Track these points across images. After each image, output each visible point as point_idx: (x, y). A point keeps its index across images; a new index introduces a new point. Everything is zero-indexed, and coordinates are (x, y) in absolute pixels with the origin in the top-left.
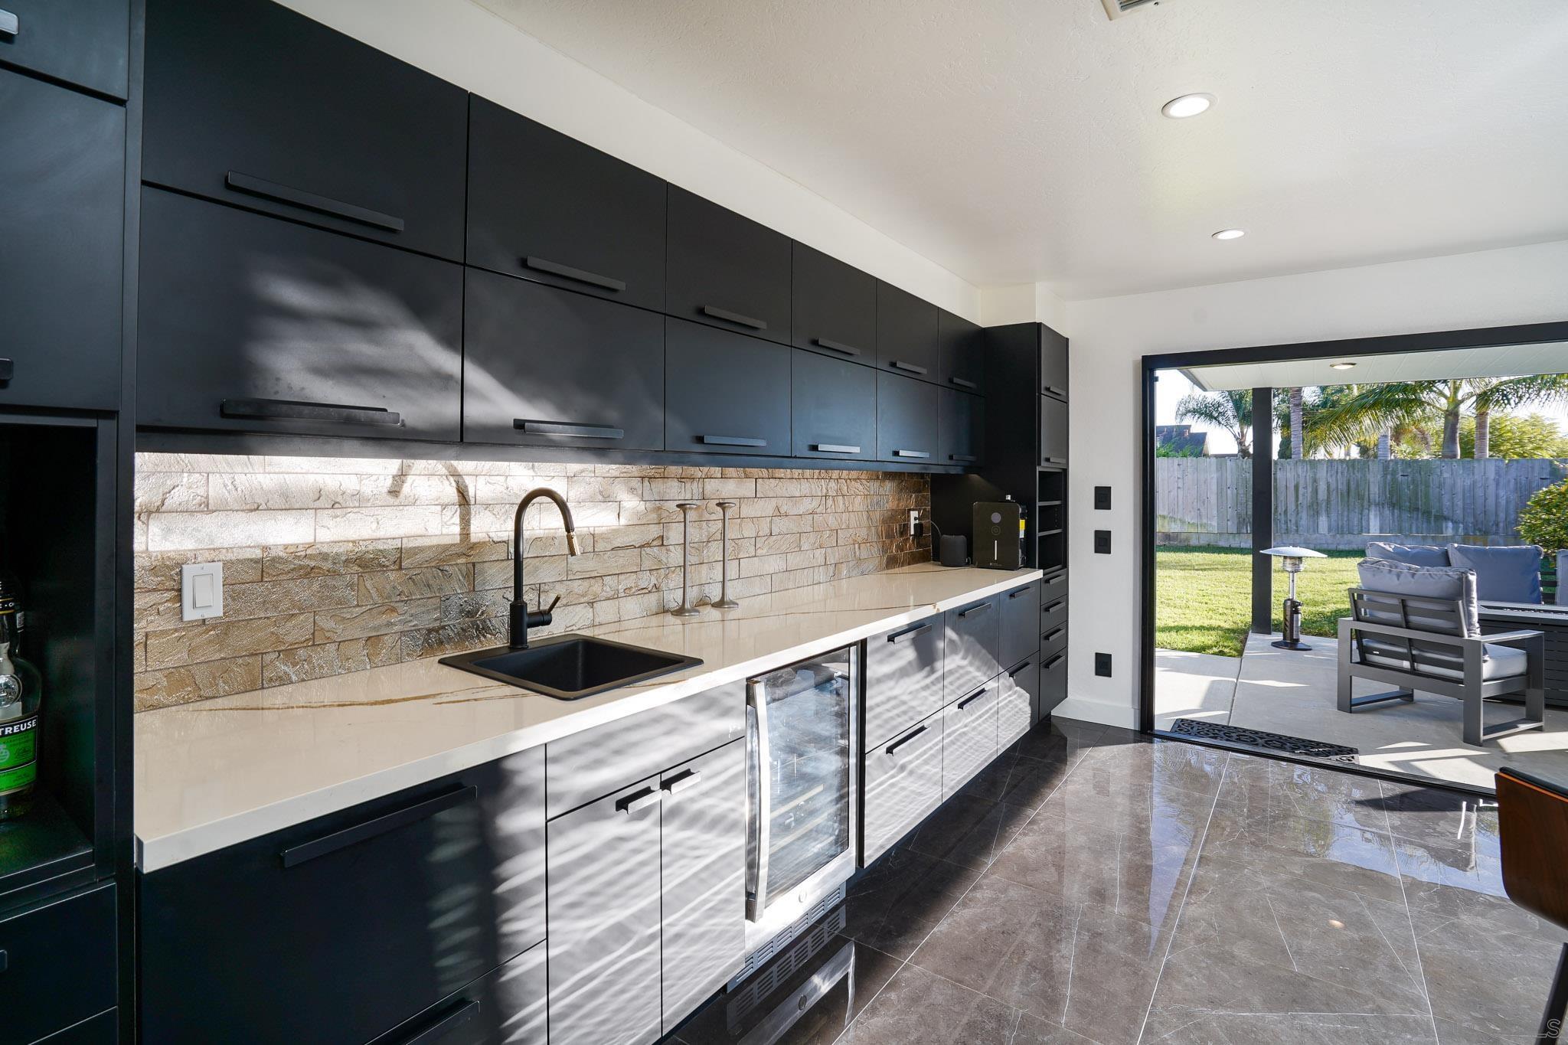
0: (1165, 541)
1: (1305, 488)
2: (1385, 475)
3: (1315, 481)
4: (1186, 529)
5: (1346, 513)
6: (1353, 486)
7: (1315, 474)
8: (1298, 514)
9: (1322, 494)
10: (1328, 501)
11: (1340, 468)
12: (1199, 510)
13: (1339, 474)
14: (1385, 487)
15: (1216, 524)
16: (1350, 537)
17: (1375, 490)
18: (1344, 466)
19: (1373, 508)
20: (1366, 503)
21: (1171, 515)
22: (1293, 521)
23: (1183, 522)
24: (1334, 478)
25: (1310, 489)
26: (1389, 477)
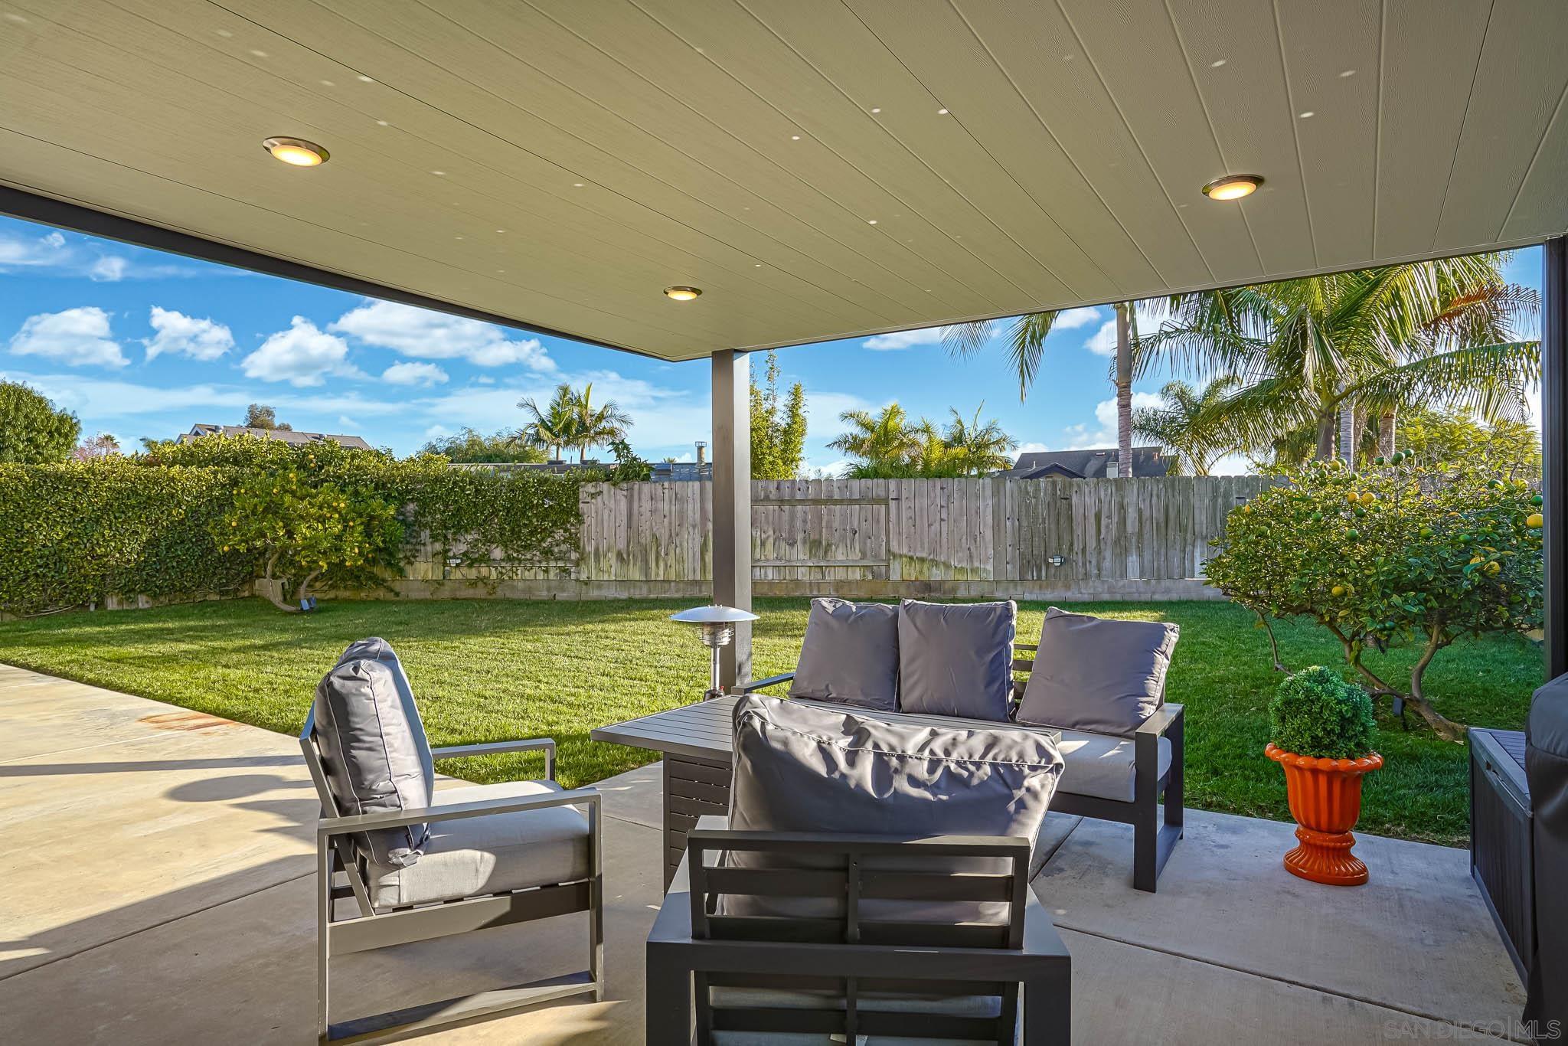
0: (924, 593)
1: (1109, 517)
2: (1214, 498)
3: (1122, 507)
4: (951, 576)
5: (1163, 551)
6: (1172, 514)
7: (1123, 497)
8: (1099, 553)
9: (1132, 526)
10: (1140, 533)
11: (1155, 488)
12: (969, 549)
13: (1155, 498)
14: (1215, 515)
15: (992, 569)
16: (1166, 583)
17: (1201, 518)
18: (1161, 486)
19: (1198, 543)
20: (1189, 536)
21: (932, 557)
22: (1094, 562)
23: (947, 566)
24: (1147, 502)
25: (1115, 519)
26: (1220, 501)
